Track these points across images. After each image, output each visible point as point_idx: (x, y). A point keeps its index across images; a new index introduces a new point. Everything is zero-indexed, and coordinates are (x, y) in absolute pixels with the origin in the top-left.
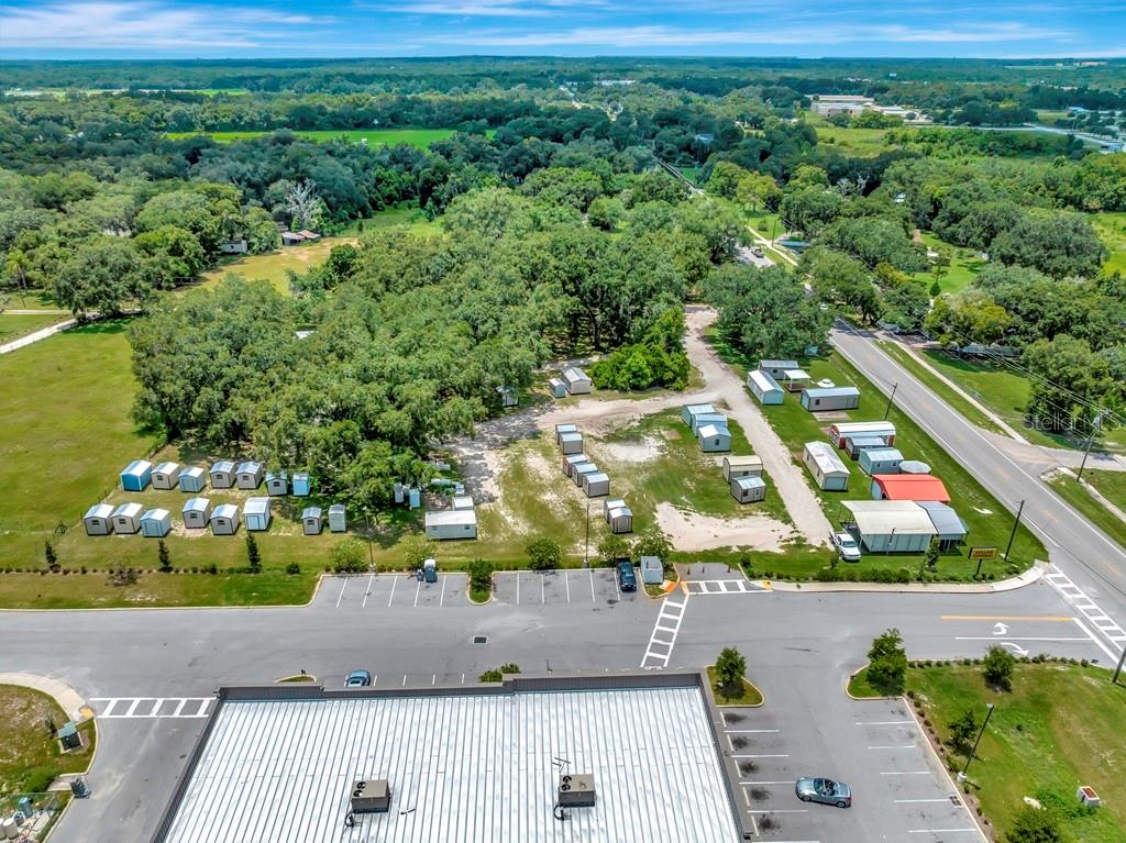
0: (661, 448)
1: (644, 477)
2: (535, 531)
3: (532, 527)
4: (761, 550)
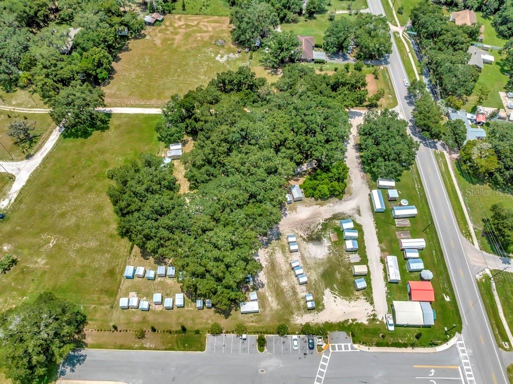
0: (329, 247)
1: (321, 270)
2: (279, 307)
3: (278, 304)
4: (359, 322)
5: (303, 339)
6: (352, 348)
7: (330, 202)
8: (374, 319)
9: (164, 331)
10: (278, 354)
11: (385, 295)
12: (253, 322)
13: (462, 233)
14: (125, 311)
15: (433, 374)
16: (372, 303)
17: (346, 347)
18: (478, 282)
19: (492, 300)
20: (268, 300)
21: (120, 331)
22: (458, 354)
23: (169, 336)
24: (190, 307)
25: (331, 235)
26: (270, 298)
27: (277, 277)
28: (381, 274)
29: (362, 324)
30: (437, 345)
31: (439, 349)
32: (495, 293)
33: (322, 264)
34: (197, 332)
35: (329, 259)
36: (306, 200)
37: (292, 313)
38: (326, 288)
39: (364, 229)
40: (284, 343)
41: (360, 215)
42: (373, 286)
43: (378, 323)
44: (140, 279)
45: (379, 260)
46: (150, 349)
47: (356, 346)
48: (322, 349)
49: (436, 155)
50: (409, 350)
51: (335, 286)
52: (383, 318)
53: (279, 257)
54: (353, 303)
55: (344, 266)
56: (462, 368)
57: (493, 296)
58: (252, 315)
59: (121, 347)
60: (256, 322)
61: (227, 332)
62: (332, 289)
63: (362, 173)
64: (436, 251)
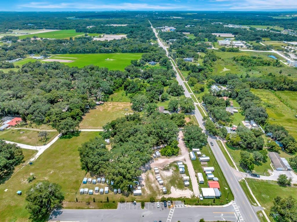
0: (173, 172)
1: (169, 180)
2: (151, 193)
3: (150, 192)
4: (187, 198)
5: (162, 204)
6: (184, 206)
7: (172, 157)
8: (194, 197)
9: (99, 202)
10: (150, 209)
11: (198, 188)
12: (139, 198)
13: (231, 166)
14: (82, 195)
15: (222, 215)
16: (192, 191)
17: (181, 206)
18: (239, 182)
19: (247, 188)
20: (146, 191)
21: (79, 202)
22: (233, 208)
23: (101, 204)
24: (111, 193)
25: (173, 168)
26: (147, 190)
27: (150, 182)
28: (196, 181)
29: (188, 198)
30: (223, 205)
31: (224, 206)
32: (248, 186)
33: (170, 178)
34: (114, 202)
35: (173, 176)
36: (162, 157)
37: (157, 195)
38: (172, 186)
39: (187, 166)
40: (153, 205)
41: (185, 161)
42: (192, 185)
43: (196, 198)
44: (89, 184)
45: (195, 176)
46: (92, 209)
47: (186, 205)
48: (171, 207)
49: (217, 141)
50: (210, 206)
51: (176, 185)
52: (198, 196)
53: (151, 176)
54: (184, 191)
55: (179, 178)
56: (236, 213)
57: (247, 187)
58: (139, 196)
59: (79, 208)
60: (140, 199)
61: (127, 202)
62: (174, 186)
63: (186, 148)
64: (220, 172)
